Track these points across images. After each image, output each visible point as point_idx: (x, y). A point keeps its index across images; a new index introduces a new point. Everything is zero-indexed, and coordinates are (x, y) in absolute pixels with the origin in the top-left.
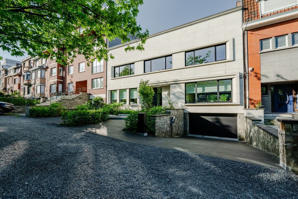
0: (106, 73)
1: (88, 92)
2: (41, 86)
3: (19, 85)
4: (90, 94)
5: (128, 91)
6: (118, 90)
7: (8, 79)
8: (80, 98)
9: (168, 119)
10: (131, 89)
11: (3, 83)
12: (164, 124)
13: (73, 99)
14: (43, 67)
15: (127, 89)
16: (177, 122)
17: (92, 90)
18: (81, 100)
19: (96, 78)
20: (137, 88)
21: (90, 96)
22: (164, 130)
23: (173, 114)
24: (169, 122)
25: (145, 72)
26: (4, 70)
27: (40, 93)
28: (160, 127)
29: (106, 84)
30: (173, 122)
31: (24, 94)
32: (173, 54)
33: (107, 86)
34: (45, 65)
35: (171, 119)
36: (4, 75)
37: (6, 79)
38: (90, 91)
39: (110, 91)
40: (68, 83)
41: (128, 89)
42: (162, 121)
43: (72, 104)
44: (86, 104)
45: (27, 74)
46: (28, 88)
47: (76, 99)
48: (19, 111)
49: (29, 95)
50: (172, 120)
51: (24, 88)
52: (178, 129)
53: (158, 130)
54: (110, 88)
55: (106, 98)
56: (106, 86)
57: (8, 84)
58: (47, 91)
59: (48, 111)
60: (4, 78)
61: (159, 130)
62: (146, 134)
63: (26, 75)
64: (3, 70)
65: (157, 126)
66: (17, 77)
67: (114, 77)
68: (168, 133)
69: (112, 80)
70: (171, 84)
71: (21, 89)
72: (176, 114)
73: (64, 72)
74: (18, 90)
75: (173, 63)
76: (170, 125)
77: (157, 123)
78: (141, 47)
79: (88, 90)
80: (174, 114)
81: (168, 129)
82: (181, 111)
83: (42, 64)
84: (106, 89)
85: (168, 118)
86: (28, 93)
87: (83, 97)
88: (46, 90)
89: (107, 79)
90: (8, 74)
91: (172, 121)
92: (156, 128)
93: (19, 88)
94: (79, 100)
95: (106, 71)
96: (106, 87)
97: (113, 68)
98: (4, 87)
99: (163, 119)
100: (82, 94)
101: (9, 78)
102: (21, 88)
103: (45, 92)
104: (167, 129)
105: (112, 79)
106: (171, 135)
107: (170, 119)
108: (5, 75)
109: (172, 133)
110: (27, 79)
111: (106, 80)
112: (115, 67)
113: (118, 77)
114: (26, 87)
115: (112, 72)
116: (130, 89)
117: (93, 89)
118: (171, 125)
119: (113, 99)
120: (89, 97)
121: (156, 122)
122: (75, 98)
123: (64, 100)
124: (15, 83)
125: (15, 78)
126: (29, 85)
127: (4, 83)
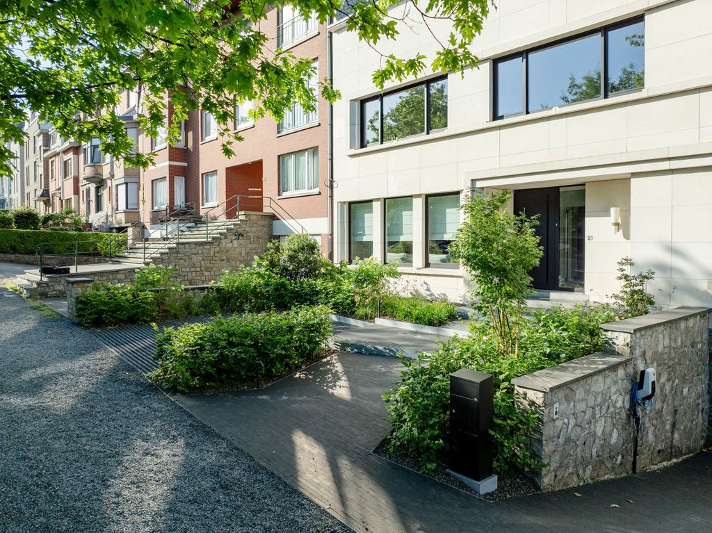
0: (329, 127)
1: (266, 210)
2: (126, 183)
3: (76, 180)
4: (273, 217)
5: (418, 204)
6: (379, 203)
7: (50, 161)
8: (240, 235)
9: (613, 390)
10: (430, 199)
11: (41, 175)
12: (593, 416)
13: (213, 238)
14: (131, 118)
15: (414, 200)
16: (668, 387)
17: (279, 202)
18: (241, 241)
19: (293, 153)
20: (458, 193)
21: (275, 222)
22: (591, 448)
23: (644, 353)
24: (621, 401)
25: (495, 117)
26: (42, 135)
27: (124, 208)
28: (568, 440)
29: (329, 178)
30: (644, 399)
31: (89, 212)
32: (651, 10)
33: (335, 185)
34: (136, 108)
35: (633, 381)
36: (42, 148)
37: (46, 161)
38: (273, 204)
39: (346, 207)
40: (202, 174)
41: (419, 196)
42: (581, 406)
43: (211, 259)
44: (255, 265)
45: (91, 146)
46: (97, 189)
47: (226, 238)
48: (59, 291)
49: (100, 213)
50: (641, 386)
51: (88, 191)
52: (674, 425)
53: (557, 457)
54: (344, 194)
55: (332, 235)
56: (332, 182)
57: (52, 178)
58: (144, 201)
59: (127, 304)
60: (42, 159)
61: (565, 455)
62: (489, 485)
63: (89, 149)
64: (39, 136)
65: (551, 439)
66: (70, 155)
67: (363, 145)
68: (611, 458)
69: (352, 156)
70: (635, 175)
71: (81, 193)
72: (660, 348)
73: (190, 134)
74: (73, 197)
75: (647, 40)
76: (624, 415)
77: (554, 420)
78: (461, 51)
79: (266, 202)
80: (649, 354)
81: (614, 440)
82: (691, 322)
83: (128, 106)
84: (332, 196)
85: (615, 383)
86: (99, 208)
87: (247, 229)
88: (141, 198)
89: (332, 154)
90: (52, 147)
91: (641, 394)
92: (548, 448)
93: (76, 192)
94: (235, 242)
95: (329, 122)
96: (331, 187)
97: (357, 105)
98: (43, 187)
99: (588, 392)
100: (242, 217)
101: (54, 158)
102: (81, 189)
103: (138, 204)
104: (606, 436)
105: (353, 152)
106: (629, 466)
107: (627, 385)
108: (45, 151)
109: (636, 454)
110: (92, 160)
111: (329, 157)
112: (363, 102)
113: (378, 146)
114: (93, 187)
115: (352, 125)
116: (427, 196)
117: (285, 195)
118: (633, 414)
119: (358, 239)
120: (270, 227)
121: (545, 419)
122: (221, 234)
123: (187, 246)
124: (66, 175)
125: (66, 157)
126: (100, 183)
127: (43, 176)
